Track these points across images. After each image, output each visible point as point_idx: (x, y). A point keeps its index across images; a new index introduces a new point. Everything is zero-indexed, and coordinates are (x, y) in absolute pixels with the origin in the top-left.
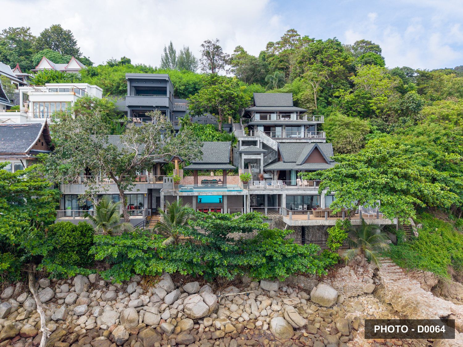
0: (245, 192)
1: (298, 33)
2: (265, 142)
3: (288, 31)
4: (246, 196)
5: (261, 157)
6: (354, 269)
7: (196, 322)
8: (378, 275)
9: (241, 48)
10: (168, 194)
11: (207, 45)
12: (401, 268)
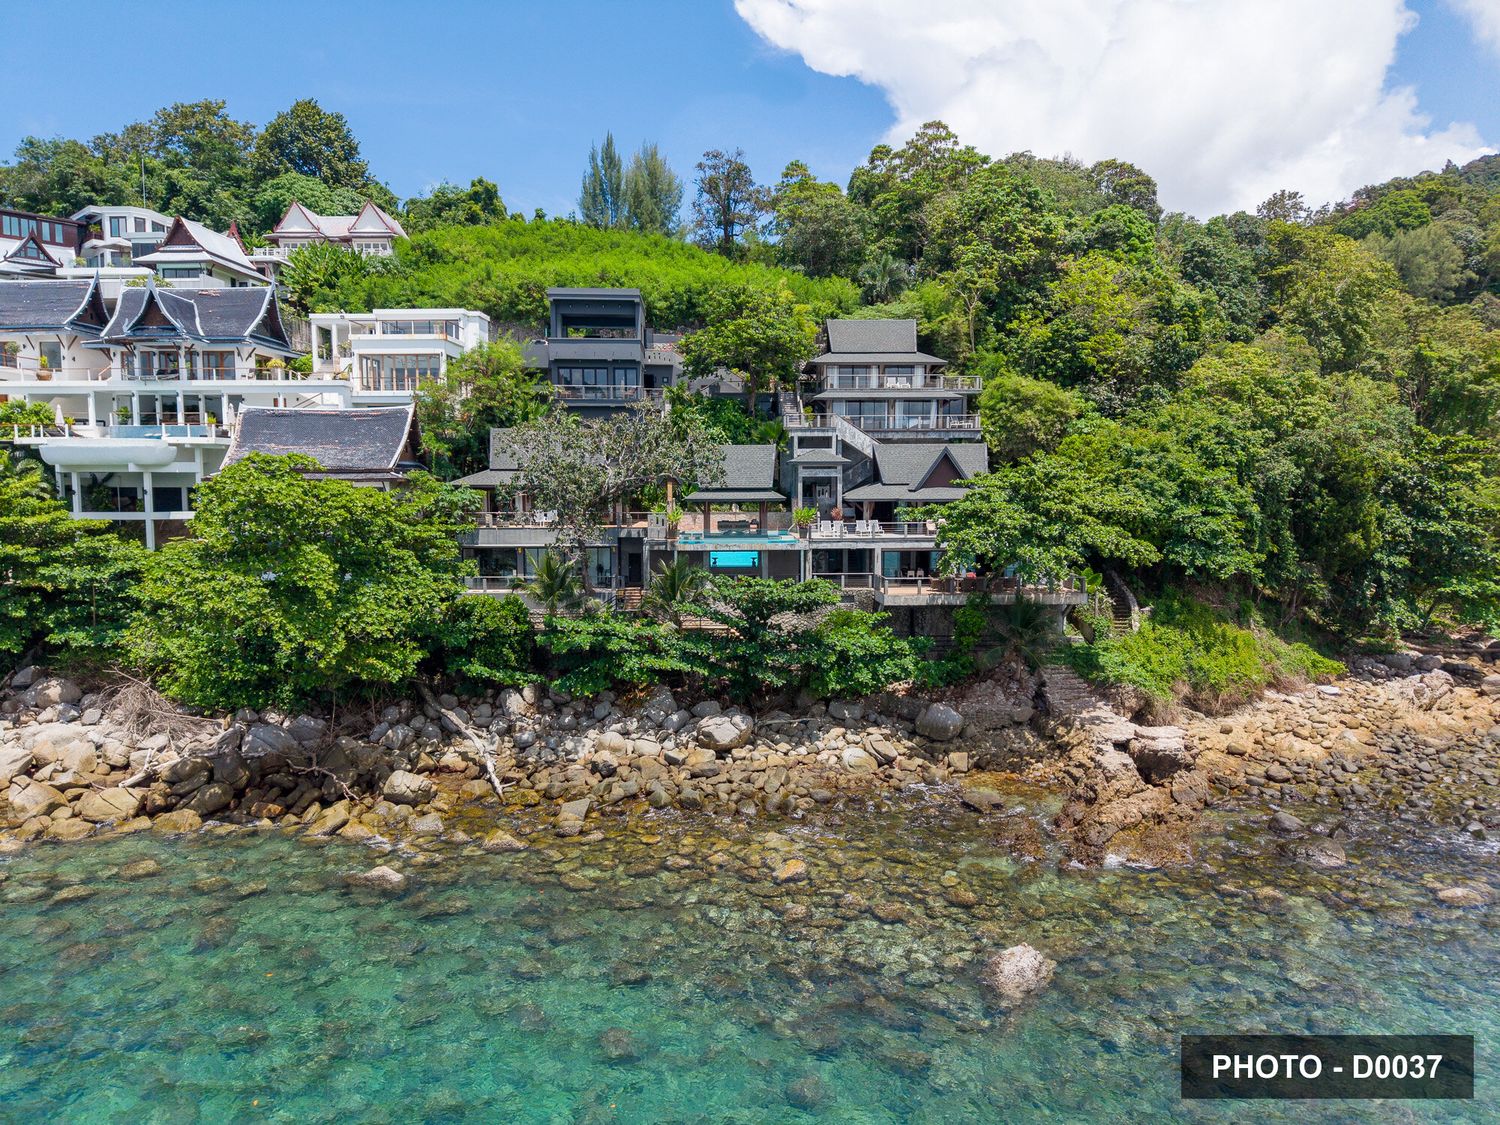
0: (802, 545)
1: (952, 131)
2: (848, 440)
3: (926, 126)
4: (806, 552)
5: (837, 474)
6: (1002, 685)
7: (725, 751)
8: (1040, 694)
9: (802, 167)
10: (656, 548)
11: (711, 163)
12: (1084, 681)
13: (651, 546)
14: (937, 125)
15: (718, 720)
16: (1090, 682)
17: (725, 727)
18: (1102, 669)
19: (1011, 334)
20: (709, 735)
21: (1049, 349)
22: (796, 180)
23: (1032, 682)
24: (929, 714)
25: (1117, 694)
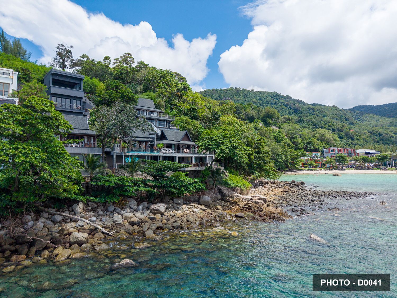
1: (133, 56)
3: (126, 53)
4: (160, 156)
6: (211, 191)
7: (162, 214)
8: (220, 192)
9: (87, 56)
10: (118, 155)
11: (61, 47)
12: (228, 188)
13: (116, 154)
14: (129, 54)
15: (159, 205)
16: (229, 188)
17: (161, 207)
18: (230, 185)
19: (180, 106)
20: (158, 210)
21: (189, 111)
22: (85, 59)
23: (216, 189)
24: (203, 198)
25: (237, 190)
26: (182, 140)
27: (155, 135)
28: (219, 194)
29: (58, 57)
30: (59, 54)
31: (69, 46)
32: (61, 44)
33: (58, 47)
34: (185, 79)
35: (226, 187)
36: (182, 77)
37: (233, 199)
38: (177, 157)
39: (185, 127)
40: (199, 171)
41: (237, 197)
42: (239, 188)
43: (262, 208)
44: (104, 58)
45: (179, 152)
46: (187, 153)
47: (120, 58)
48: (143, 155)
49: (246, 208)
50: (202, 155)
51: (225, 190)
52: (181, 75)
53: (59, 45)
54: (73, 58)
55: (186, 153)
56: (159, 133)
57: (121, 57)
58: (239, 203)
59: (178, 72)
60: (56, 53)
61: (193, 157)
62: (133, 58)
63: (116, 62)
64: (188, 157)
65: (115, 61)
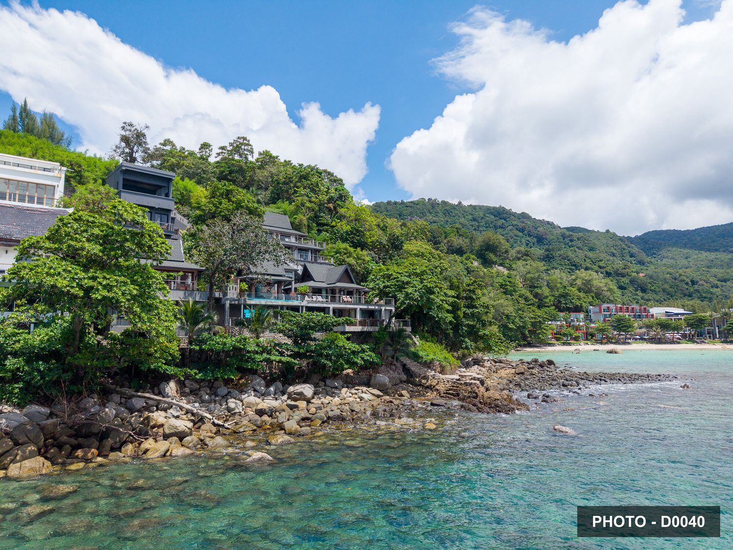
1: (251, 143)
3: (239, 138)
4: (302, 307)
5: (292, 275)
7: (309, 402)
8: (406, 369)
9: (172, 142)
10: (233, 303)
11: (129, 128)
12: (418, 363)
13: (231, 301)
14: (245, 139)
15: (303, 386)
16: (420, 363)
17: (307, 389)
18: (422, 358)
19: (333, 227)
20: (301, 394)
21: (349, 235)
22: (168, 148)
23: (398, 365)
24: (377, 379)
25: (433, 366)
26: (339, 281)
27: (293, 273)
28: (403, 373)
29: (123, 144)
30: (125, 139)
31: (143, 125)
32: (128, 121)
33: (123, 128)
34: (341, 180)
35: (415, 361)
36: (336, 178)
37: (427, 381)
38: (331, 309)
39: (344, 260)
40: (369, 333)
41: (434, 378)
42: (438, 363)
43: (476, 393)
44: (199, 146)
45: (333, 300)
46: (348, 303)
47: (228, 145)
48: (275, 304)
49: (449, 394)
50: (373, 307)
51: (413, 367)
52: (334, 175)
53: (125, 123)
54: (147, 146)
55: (346, 302)
56: (300, 269)
57: (231, 144)
58: (437, 387)
59: (329, 170)
60: (118, 139)
61: (358, 310)
62: (250, 145)
63: (222, 153)
64: (350, 310)
65: (220, 151)
